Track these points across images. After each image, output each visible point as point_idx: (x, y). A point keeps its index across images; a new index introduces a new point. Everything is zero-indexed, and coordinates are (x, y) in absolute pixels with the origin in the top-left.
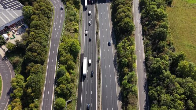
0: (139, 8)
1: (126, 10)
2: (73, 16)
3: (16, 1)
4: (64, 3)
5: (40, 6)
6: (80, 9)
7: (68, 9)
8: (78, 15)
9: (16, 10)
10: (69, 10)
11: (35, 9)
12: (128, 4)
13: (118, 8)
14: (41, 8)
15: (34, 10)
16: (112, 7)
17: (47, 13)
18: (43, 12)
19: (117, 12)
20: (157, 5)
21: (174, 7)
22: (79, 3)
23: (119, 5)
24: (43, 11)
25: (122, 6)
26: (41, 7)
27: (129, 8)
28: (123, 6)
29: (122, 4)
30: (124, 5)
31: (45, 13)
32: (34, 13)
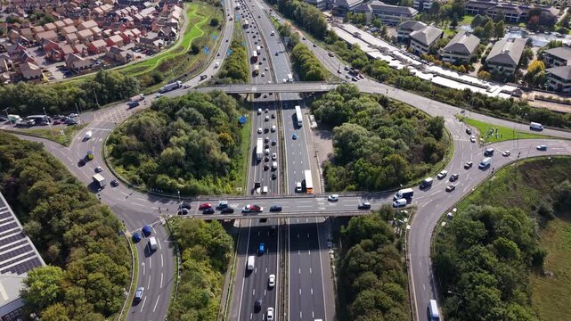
0: (431, 282)
1: (389, 298)
2: (198, 307)
3: (24, 239)
4: (175, 253)
5: (89, 269)
6: (228, 273)
7: (184, 279)
8: (214, 302)
9: (8, 274)
10: (188, 285)
11: (68, 279)
12: (394, 271)
13: (356, 283)
14: (92, 276)
15: (64, 284)
16: (338, 266)
17: (105, 296)
18: (91, 292)
19: (354, 300)
20: (499, 286)
21: (556, 276)
22: (229, 251)
23: (362, 271)
24: (93, 289)
25: (371, 276)
26: (90, 271)
27: (397, 287)
28: (375, 277)
29: (372, 268)
30: (378, 274)
31: (97, 295)
32: (61, 297)
